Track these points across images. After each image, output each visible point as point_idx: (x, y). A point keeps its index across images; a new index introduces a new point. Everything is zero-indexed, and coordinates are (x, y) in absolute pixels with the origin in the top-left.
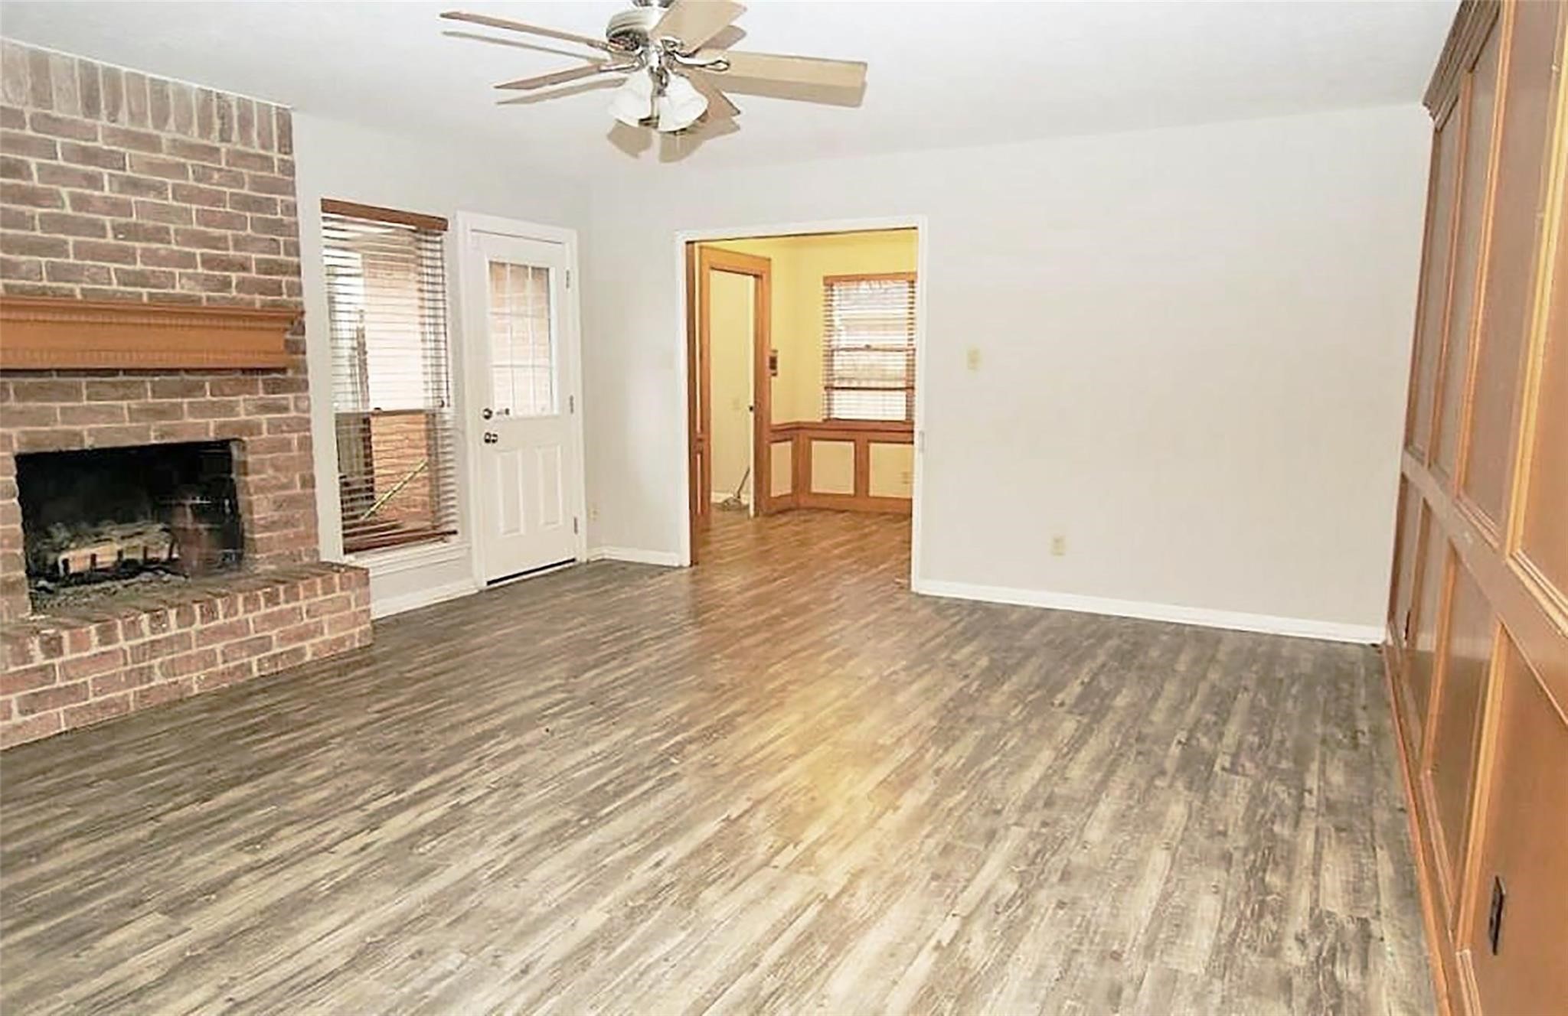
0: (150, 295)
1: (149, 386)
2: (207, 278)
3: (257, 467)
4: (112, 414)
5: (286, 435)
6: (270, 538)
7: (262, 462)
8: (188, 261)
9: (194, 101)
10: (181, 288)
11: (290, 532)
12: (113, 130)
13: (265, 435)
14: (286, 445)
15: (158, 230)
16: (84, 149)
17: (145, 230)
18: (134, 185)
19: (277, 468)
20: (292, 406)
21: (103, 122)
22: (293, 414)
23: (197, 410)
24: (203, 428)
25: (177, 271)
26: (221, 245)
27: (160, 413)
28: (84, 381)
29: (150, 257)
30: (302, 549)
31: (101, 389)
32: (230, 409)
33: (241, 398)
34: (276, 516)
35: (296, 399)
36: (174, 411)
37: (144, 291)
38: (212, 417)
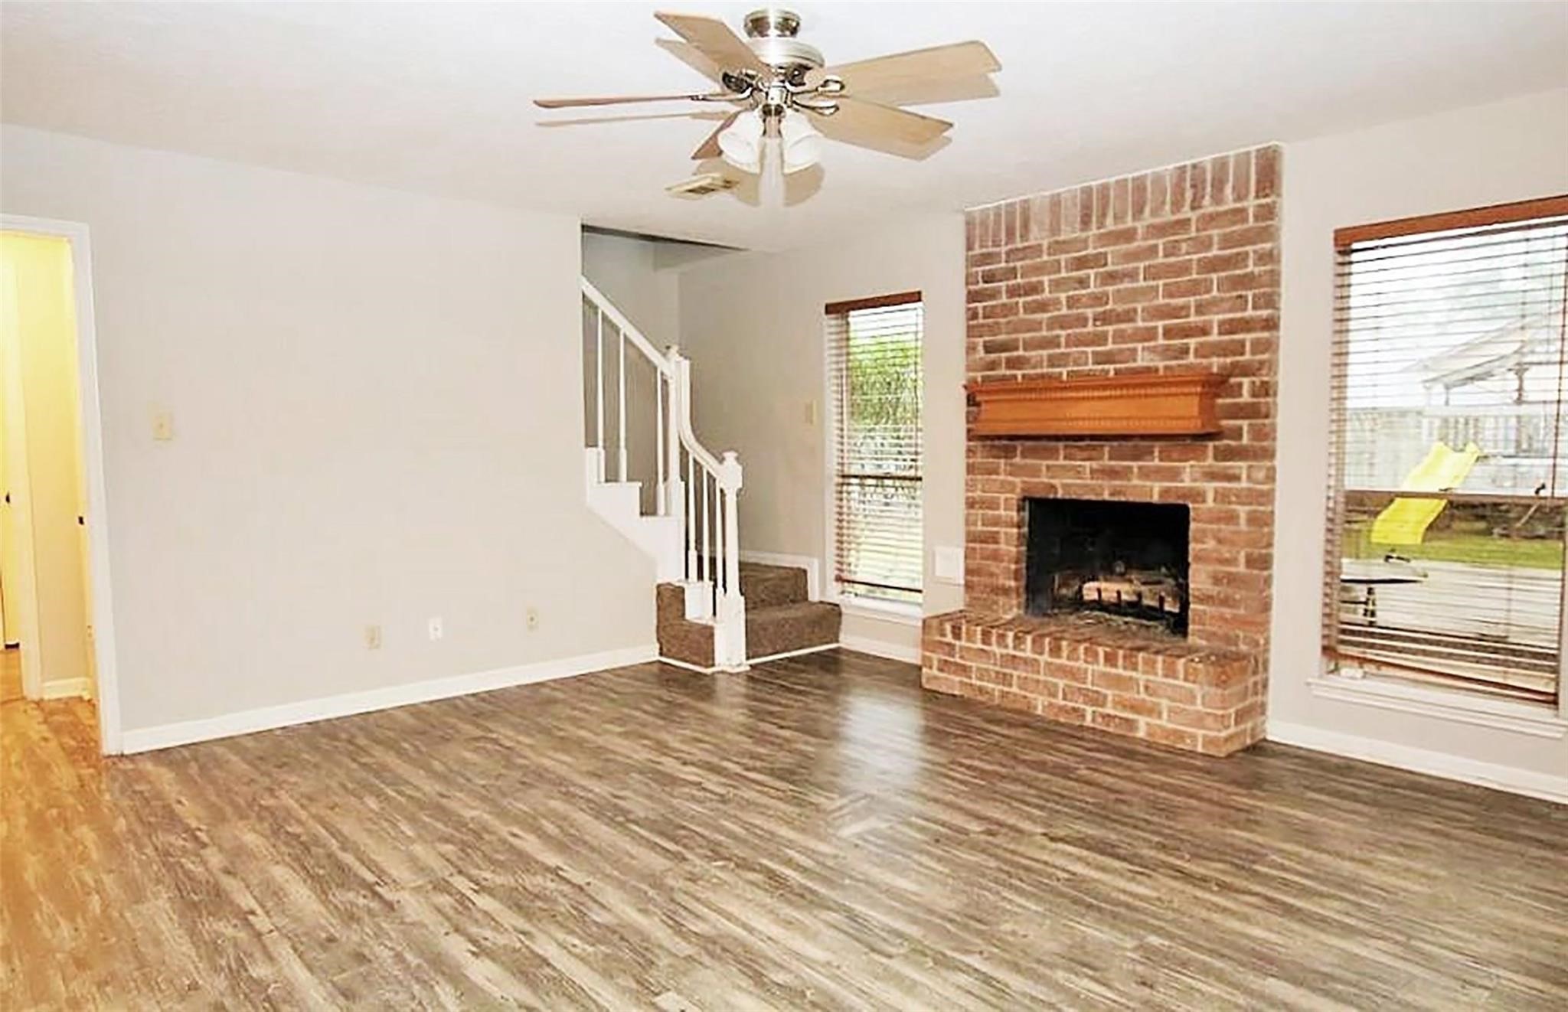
0: (1117, 372)
1: (1106, 449)
2: (1167, 348)
3: (1198, 536)
4: (1078, 473)
5: (1233, 507)
6: (1205, 612)
7: (1204, 531)
8: (1150, 334)
9: (1168, 184)
10: (1142, 361)
11: (1227, 612)
12: (1102, 235)
13: (1210, 503)
14: (1231, 518)
15: (1127, 312)
16: (1079, 259)
17: (1118, 315)
18: (1112, 277)
19: (1220, 541)
20: (1244, 476)
21: (1094, 231)
22: (1244, 484)
23: (1145, 474)
24: (1148, 489)
25: (1140, 346)
26: (1183, 313)
27: (1113, 473)
28: (1061, 444)
29: (1120, 336)
30: (1241, 635)
31: (1073, 451)
32: (1175, 474)
33: (1187, 464)
34: (1214, 590)
35: (1250, 467)
36: (1125, 473)
37: (1111, 367)
38: (1156, 480)
